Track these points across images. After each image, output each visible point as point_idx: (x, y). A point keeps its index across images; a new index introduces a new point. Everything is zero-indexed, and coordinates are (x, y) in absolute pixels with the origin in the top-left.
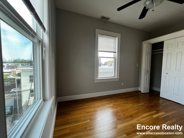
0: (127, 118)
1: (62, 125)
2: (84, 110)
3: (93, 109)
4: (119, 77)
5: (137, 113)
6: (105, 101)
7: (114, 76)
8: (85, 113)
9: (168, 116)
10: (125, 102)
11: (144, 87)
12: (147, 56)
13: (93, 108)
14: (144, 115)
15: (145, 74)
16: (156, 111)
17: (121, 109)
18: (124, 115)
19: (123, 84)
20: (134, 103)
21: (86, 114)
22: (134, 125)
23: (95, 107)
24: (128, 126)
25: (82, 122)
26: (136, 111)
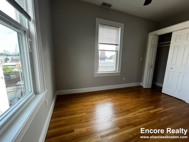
0: (124, 112)
1: (59, 117)
2: (81, 104)
3: (91, 103)
4: (120, 72)
5: (134, 108)
6: (104, 95)
7: (115, 70)
8: (83, 106)
9: (165, 112)
10: (125, 97)
11: (146, 82)
12: (152, 49)
13: (91, 101)
14: (141, 110)
15: (148, 69)
16: (154, 107)
17: (119, 104)
18: (121, 109)
19: (124, 79)
20: (134, 98)
21: (84, 108)
22: (129, 119)
23: (93, 101)
24: (123, 120)
25: (78, 114)
26: (133, 106)
